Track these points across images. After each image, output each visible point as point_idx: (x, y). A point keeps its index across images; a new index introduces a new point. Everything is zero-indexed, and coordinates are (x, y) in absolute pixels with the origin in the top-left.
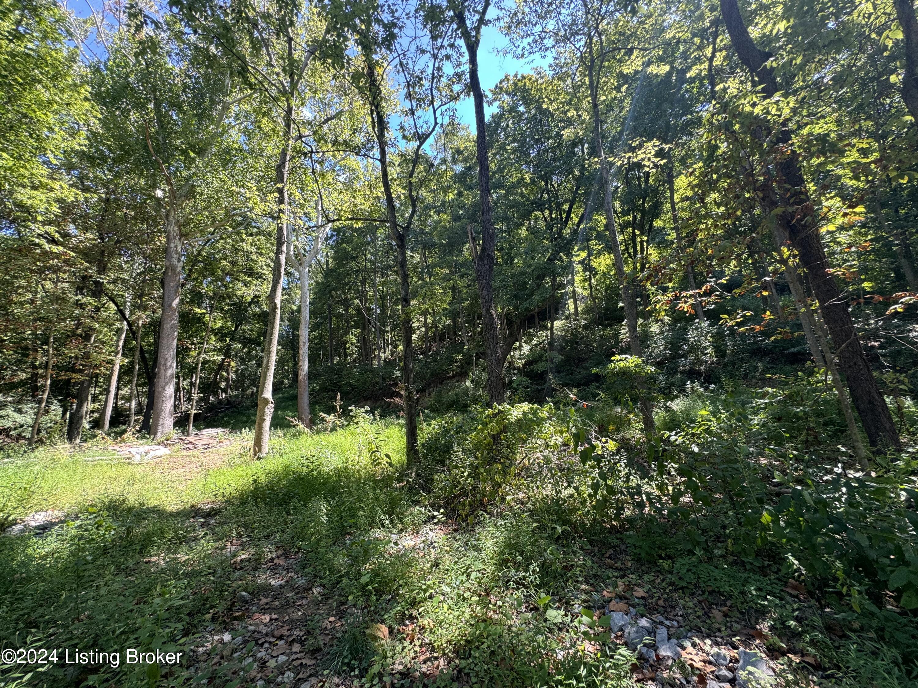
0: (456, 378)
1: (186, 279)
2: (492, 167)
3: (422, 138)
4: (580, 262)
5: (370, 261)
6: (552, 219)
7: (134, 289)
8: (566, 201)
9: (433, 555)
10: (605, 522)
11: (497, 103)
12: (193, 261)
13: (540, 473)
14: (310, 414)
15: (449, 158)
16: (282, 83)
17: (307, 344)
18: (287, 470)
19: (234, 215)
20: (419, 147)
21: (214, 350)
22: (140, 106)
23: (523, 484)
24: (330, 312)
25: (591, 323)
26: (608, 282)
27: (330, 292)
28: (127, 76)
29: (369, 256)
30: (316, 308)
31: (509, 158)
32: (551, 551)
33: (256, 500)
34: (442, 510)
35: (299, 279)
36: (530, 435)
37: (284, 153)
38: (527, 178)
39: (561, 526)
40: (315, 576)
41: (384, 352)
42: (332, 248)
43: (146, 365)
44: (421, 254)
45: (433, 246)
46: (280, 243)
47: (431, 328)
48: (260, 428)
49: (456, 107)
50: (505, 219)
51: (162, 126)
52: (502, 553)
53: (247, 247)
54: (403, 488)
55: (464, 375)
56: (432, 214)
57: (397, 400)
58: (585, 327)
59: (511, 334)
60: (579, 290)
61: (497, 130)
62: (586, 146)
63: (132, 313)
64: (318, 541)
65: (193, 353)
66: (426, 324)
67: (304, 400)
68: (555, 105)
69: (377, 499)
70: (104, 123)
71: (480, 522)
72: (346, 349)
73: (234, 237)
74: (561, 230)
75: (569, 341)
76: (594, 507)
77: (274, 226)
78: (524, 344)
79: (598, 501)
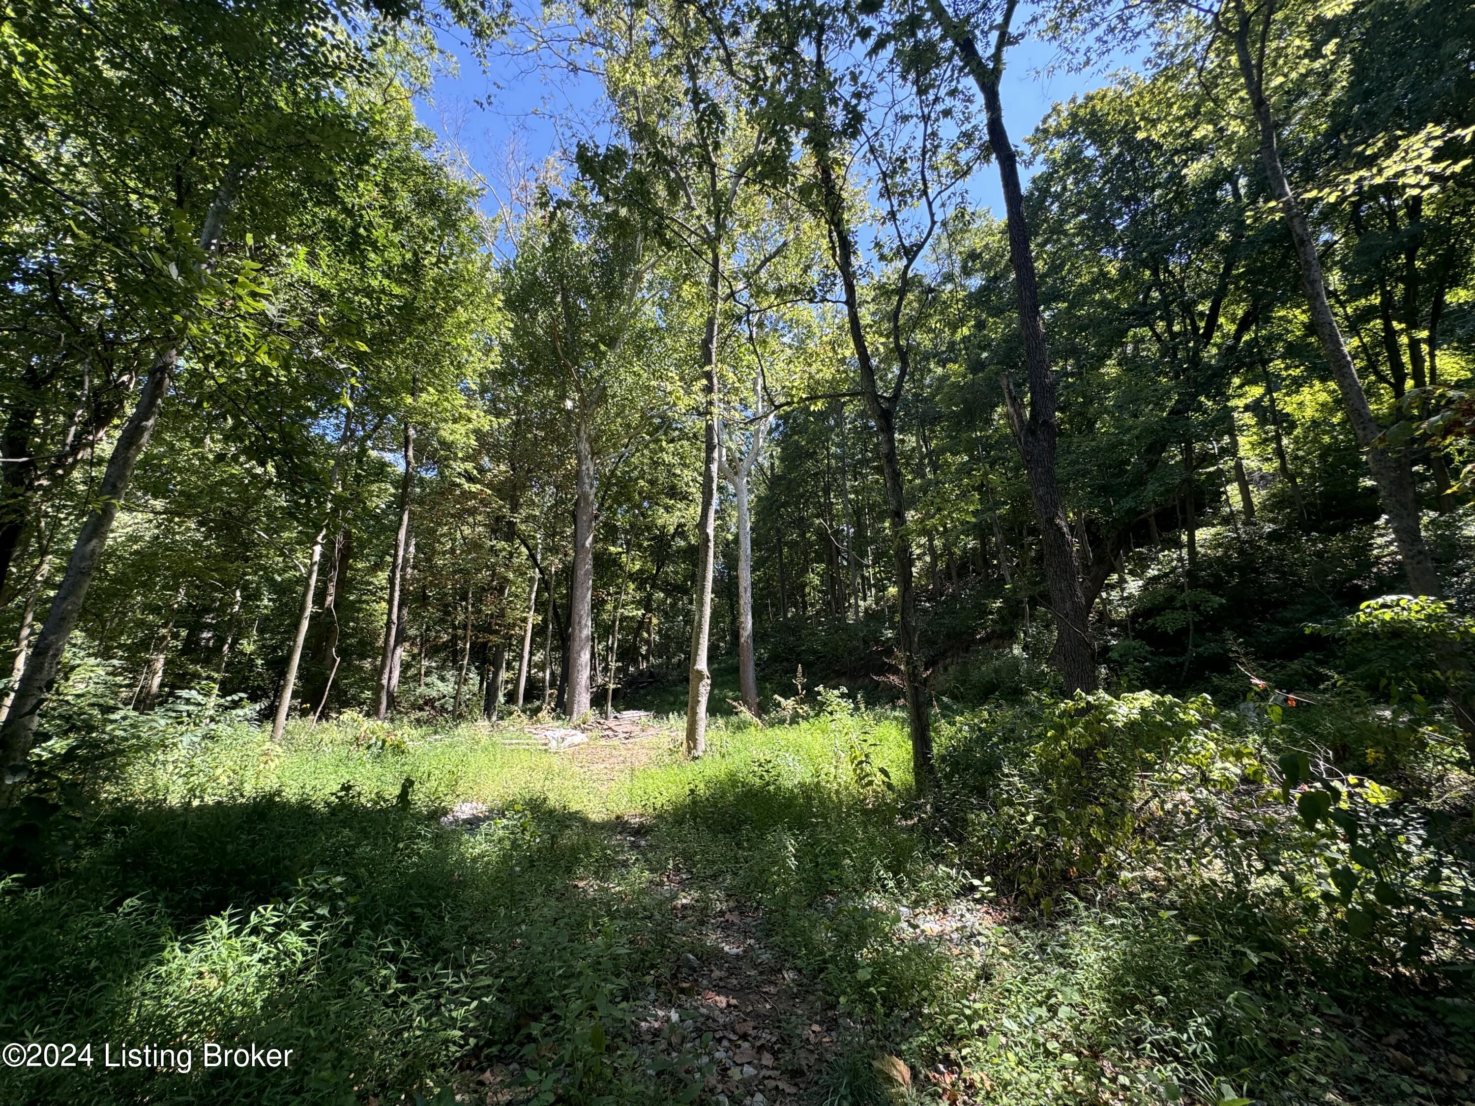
0: (994, 642)
1: (599, 510)
2: (1040, 266)
3: (910, 253)
4: (1247, 408)
5: (835, 456)
6: (1173, 335)
7: (545, 527)
8: (1203, 296)
9: (977, 958)
10: (1375, 964)
11: (1041, 157)
12: (606, 484)
13: (1192, 834)
14: (758, 695)
15: (957, 271)
16: (704, 227)
17: (749, 590)
18: (733, 779)
19: (652, 417)
20: (907, 267)
21: (633, 602)
22: (548, 302)
23: (1154, 851)
24: (779, 540)
25: (1289, 527)
26: (1326, 439)
27: (778, 510)
28: (536, 270)
29: (833, 449)
30: (758, 534)
31: (1072, 245)
32: (1236, 1000)
33: (694, 819)
34: (988, 879)
35: (735, 495)
36: (1164, 755)
37: (710, 322)
38: (1112, 270)
39: (1257, 950)
40: (787, 953)
41: (865, 600)
42: (777, 445)
43: (559, 624)
44: (917, 435)
45: (936, 419)
46: (710, 448)
47: (942, 555)
48: (694, 714)
49: (966, 187)
50: (1073, 351)
51: (569, 320)
52: (1118, 980)
53: (667, 458)
54: (912, 829)
55: (1010, 637)
56: (932, 366)
57: (894, 679)
58: (1273, 537)
59: (1099, 560)
60: (1251, 463)
61: (1044, 201)
62: (1243, 181)
63: (543, 559)
64: (786, 897)
65: (609, 607)
66: (931, 549)
67: (749, 674)
68: (1163, 128)
69: (871, 842)
70: (515, 332)
71: (1068, 913)
72: (803, 596)
73: (652, 446)
74: (1197, 351)
75: (1236, 567)
76: (1341, 926)
77: (701, 424)
78: (1128, 578)
79: (1351, 913)
